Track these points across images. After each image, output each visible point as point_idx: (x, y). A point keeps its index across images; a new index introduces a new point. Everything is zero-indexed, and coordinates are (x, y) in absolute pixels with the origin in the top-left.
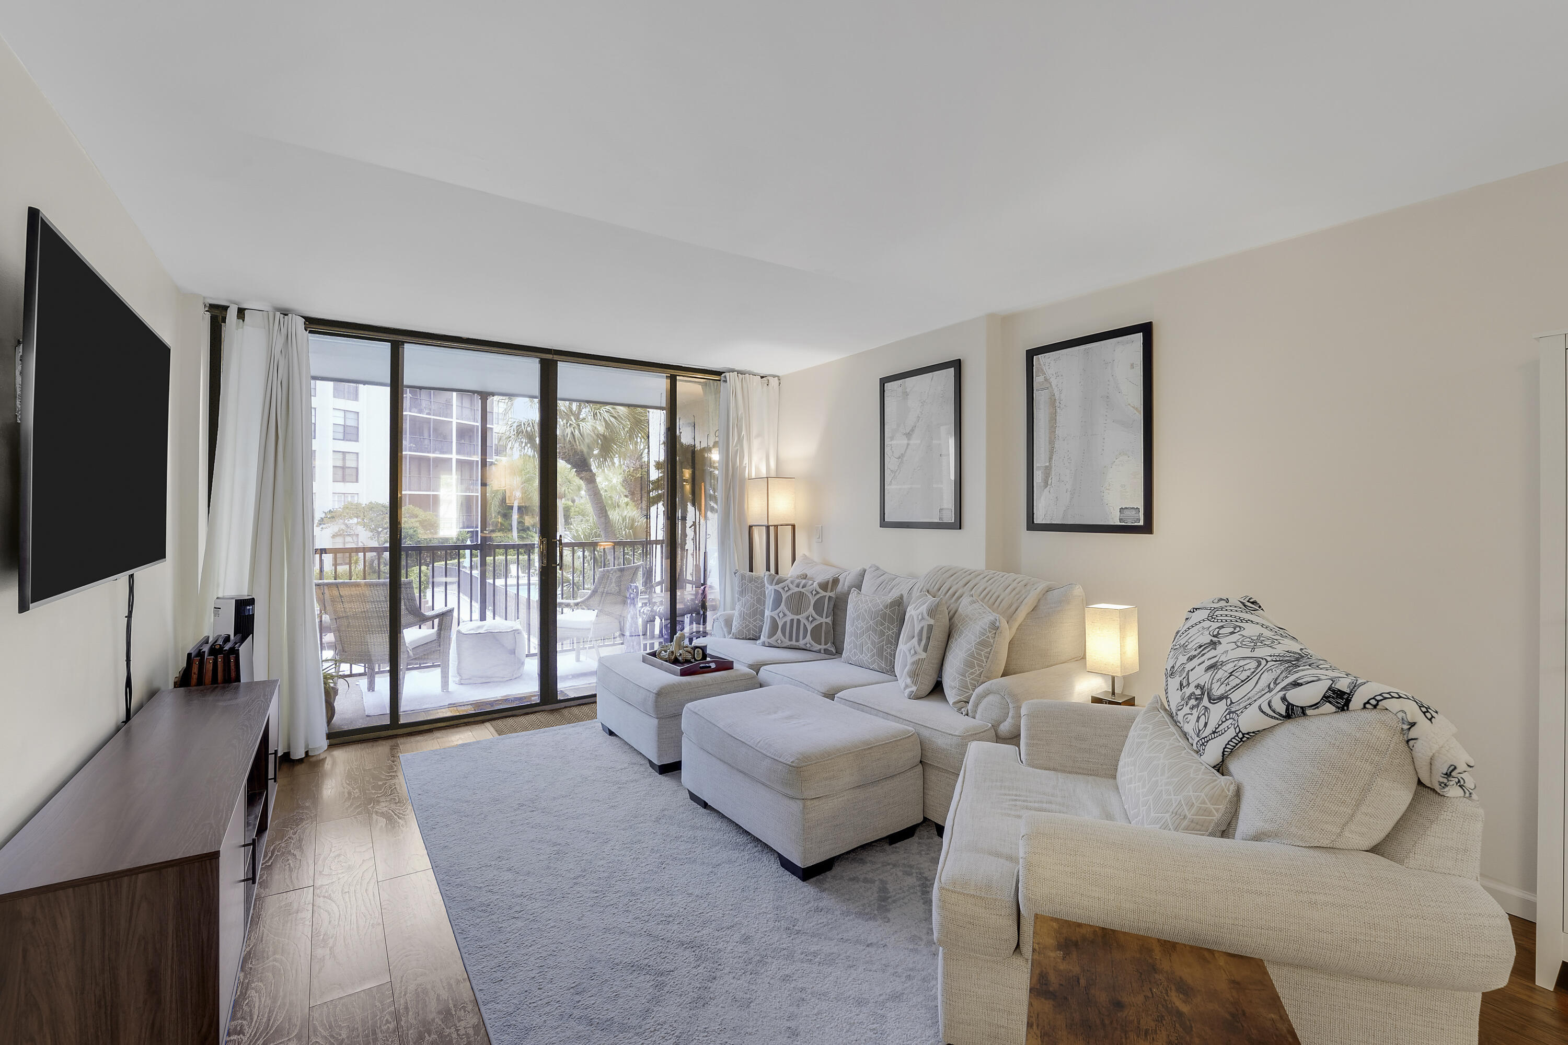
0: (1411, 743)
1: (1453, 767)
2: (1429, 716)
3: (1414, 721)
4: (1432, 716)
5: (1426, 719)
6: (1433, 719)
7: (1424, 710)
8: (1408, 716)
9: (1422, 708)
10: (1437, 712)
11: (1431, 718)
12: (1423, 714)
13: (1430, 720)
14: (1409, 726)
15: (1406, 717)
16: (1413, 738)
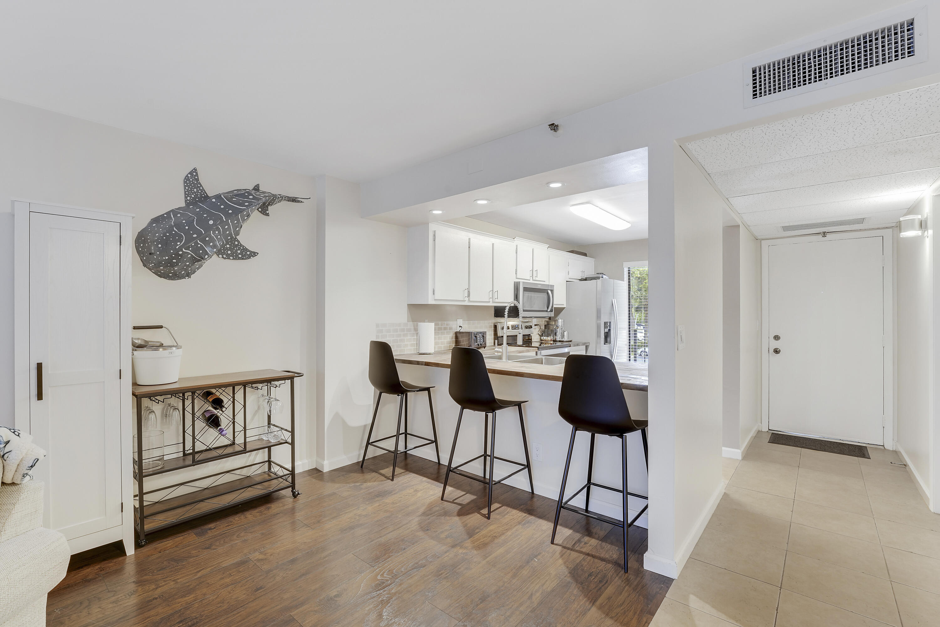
0: (6, 456)
1: (36, 460)
2: (17, 434)
3: (8, 440)
4: (18, 433)
5: (16, 436)
6: (20, 434)
7: (13, 431)
8: (3, 438)
9: (11, 430)
10: (19, 430)
11: (19, 435)
12: (13, 433)
13: (18, 436)
14: (5, 445)
15: (3, 439)
16: (8, 451)
